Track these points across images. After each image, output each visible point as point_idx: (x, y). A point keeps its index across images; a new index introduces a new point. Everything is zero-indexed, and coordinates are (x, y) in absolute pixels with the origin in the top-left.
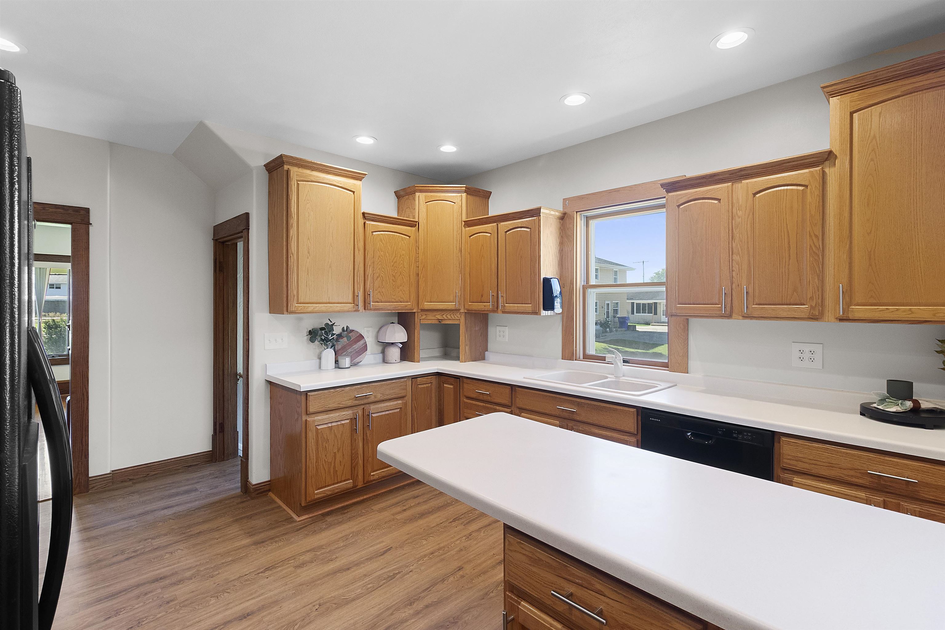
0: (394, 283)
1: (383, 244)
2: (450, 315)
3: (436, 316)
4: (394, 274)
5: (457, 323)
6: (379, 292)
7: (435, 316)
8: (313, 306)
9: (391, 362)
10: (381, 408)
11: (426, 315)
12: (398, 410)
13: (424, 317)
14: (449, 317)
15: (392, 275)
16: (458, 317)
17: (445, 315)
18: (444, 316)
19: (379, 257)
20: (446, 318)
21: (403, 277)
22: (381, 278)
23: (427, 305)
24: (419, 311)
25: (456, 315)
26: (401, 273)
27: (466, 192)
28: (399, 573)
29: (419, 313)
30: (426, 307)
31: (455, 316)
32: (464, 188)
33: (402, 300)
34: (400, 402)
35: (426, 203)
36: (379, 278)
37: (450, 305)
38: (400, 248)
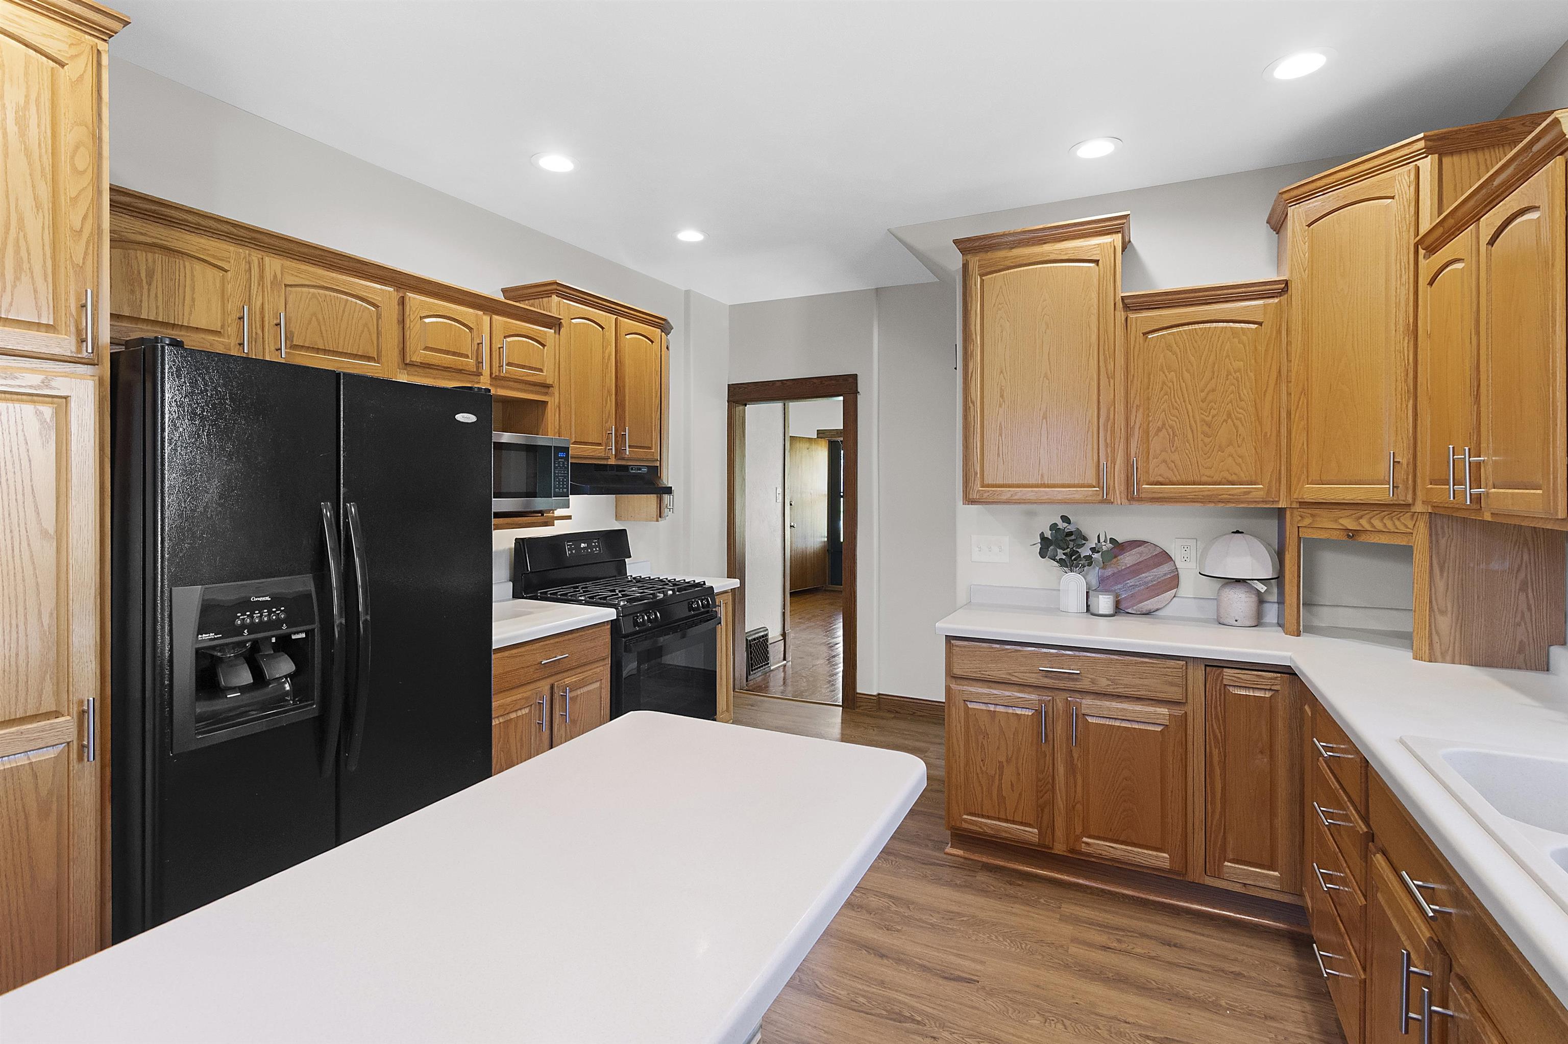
0: (1207, 440)
1: (1175, 353)
2: (1382, 519)
3: (1341, 521)
4: (1209, 419)
5: (1404, 543)
6: (1165, 461)
7: (1336, 521)
8: (1009, 491)
9: (1225, 622)
10: (1109, 709)
11: (1313, 516)
12: (1159, 729)
13: (1307, 521)
14: (1378, 524)
15: (1203, 420)
16: (1406, 526)
17: (1368, 516)
18: (1363, 522)
19: (1164, 383)
20: (1368, 527)
21: (1238, 423)
22: (1170, 430)
23: (1312, 491)
24: (1294, 505)
25: (1399, 519)
26: (1229, 415)
27: (1429, 151)
28: (918, 1023)
29: (1295, 511)
30: (1308, 497)
31: (1397, 523)
32: (1422, 144)
33: (1234, 478)
34: (1164, 711)
35: (1309, 226)
36: (1164, 430)
37: (1381, 492)
38: (1228, 356)
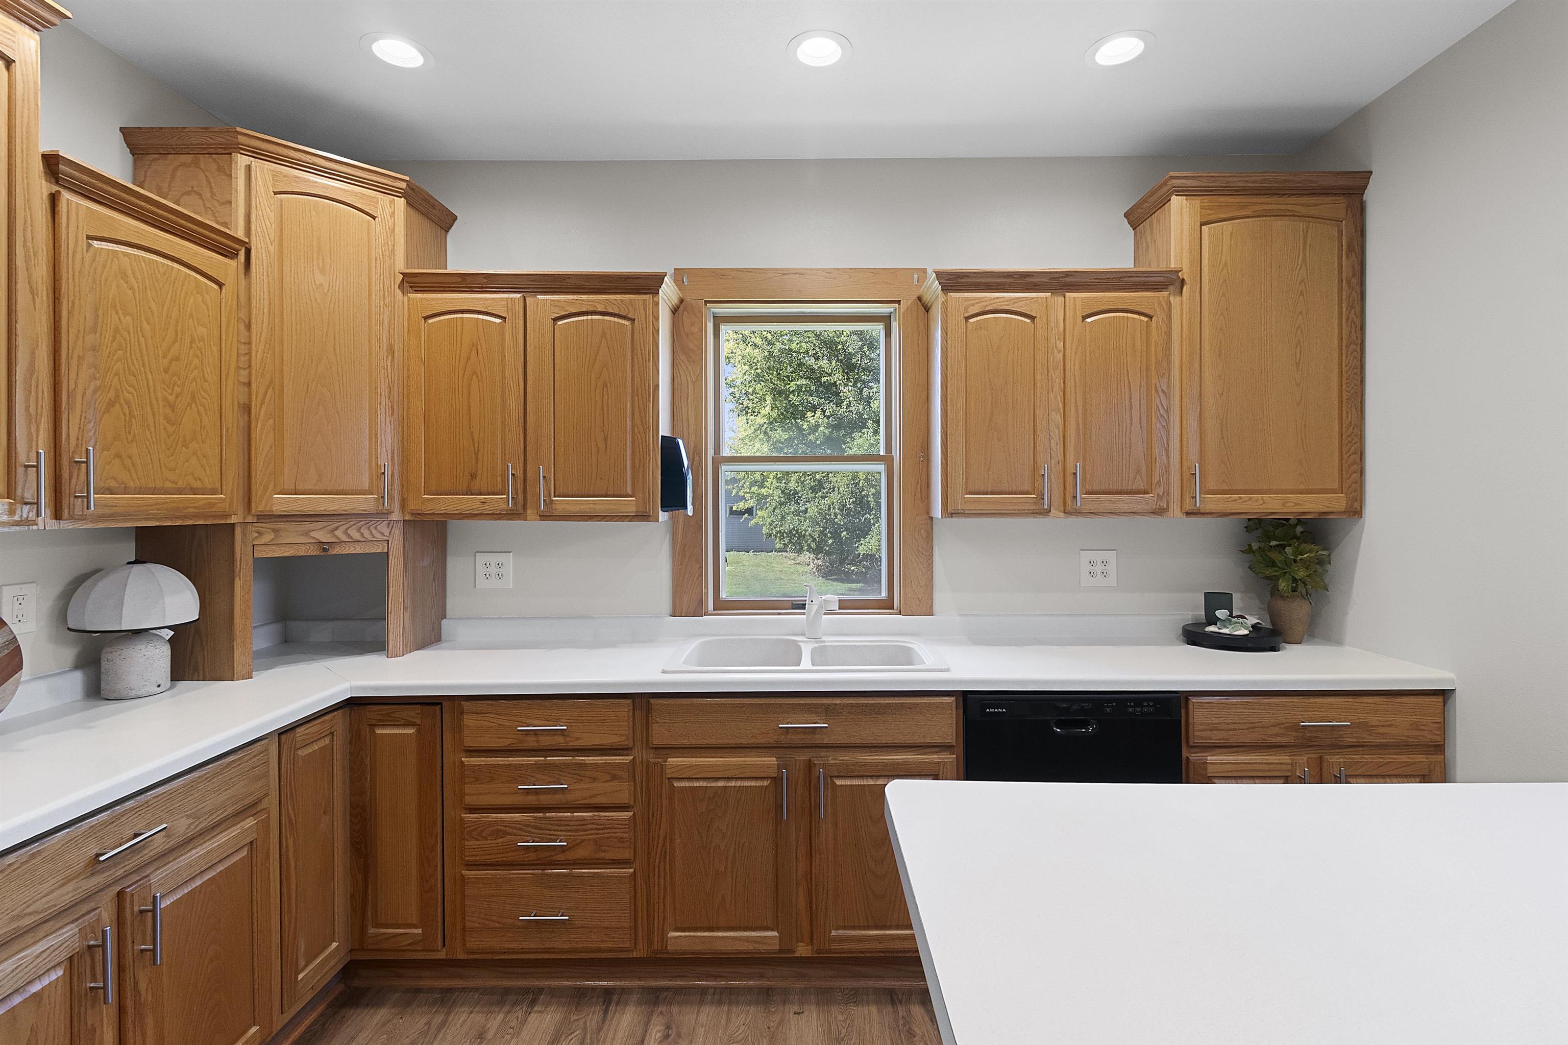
0: (171, 429)
1: (132, 288)
2: (359, 530)
3: (312, 534)
4: (171, 398)
5: (379, 551)
6: (118, 456)
7: (306, 534)
9: (143, 692)
10: (190, 865)
11: (274, 530)
12: (244, 853)
13: (267, 538)
14: (356, 535)
15: (165, 399)
16: (383, 534)
17: (345, 527)
18: (339, 533)
19: (117, 330)
20: (345, 538)
21: (202, 409)
22: (126, 407)
23: (281, 502)
24: (250, 519)
25: (376, 528)
26: (193, 398)
27: (405, 195)
29: (249, 527)
30: (278, 509)
31: (374, 532)
32: (403, 185)
33: (198, 484)
34: (250, 822)
35: (275, 193)
36: (117, 405)
37: (365, 503)
38: (191, 316)
